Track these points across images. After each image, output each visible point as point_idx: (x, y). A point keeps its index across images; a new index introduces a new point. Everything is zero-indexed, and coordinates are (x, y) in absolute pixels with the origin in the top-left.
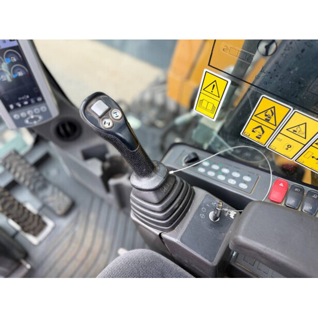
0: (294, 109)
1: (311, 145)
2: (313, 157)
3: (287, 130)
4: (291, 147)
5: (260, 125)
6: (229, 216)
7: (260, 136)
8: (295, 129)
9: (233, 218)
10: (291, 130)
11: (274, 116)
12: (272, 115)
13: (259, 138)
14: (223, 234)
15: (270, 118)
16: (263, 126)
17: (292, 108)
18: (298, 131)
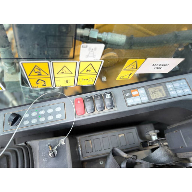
0: (50, 61)
1: (78, 75)
2: (84, 80)
3: (58, 74)
4: (68, 81)
5: (38, 79)
6: (61, 144)
7: (45, 84)
8: (61, 71)
9: (64, 144)
10: (60, 73)
11: (41, 70)
12: (40, 70)
13: (46, 85)
14: (65, 160)
15: (40, 72)
16: (40, 79)
17: (49, 62)
18: (64, 72)
